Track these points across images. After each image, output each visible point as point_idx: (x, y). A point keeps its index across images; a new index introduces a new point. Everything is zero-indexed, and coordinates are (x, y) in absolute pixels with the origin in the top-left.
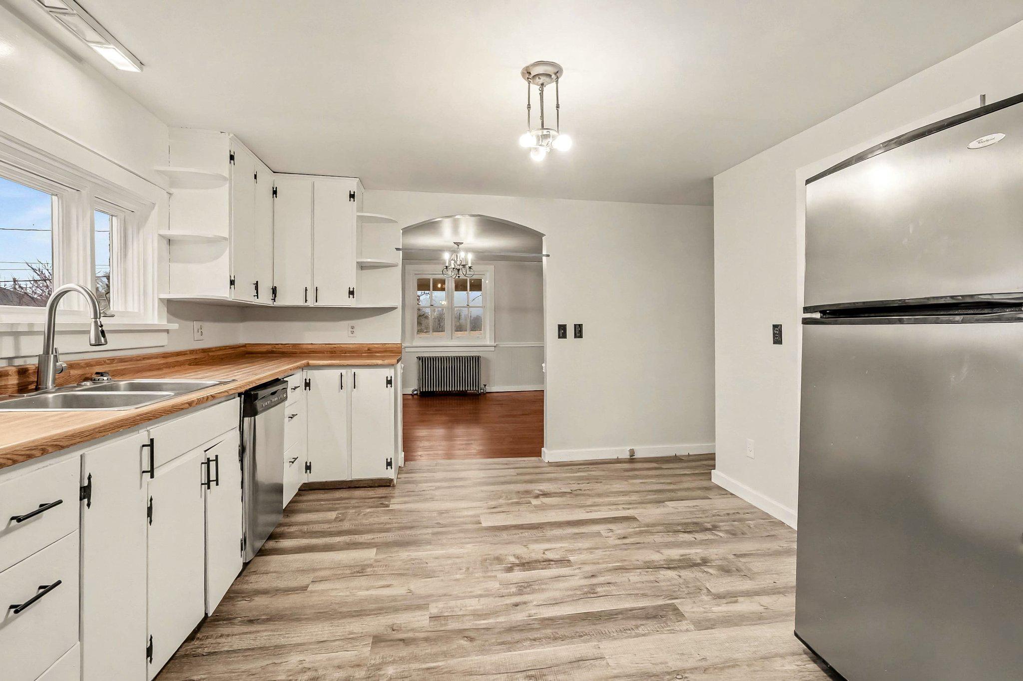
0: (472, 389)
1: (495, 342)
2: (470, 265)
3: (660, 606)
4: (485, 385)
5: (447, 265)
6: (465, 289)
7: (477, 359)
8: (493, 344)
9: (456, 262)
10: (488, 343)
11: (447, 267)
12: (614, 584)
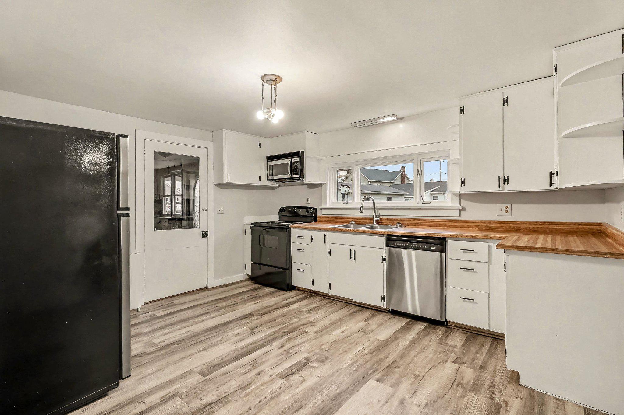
3: (212, 373)
12: (243, 374)
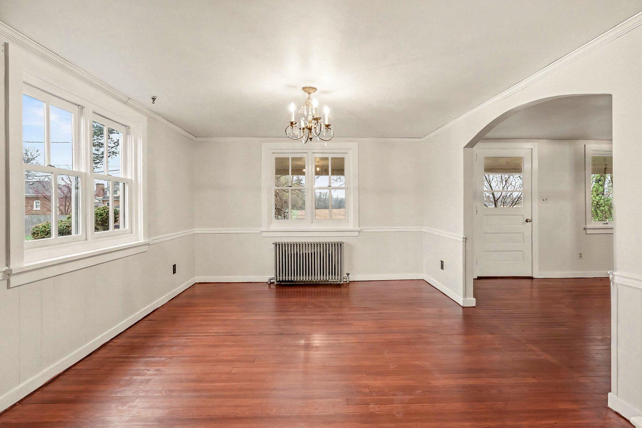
0: (333, 279)
1: (359, 226)
2: (327, 123)
4: (348, 274)
5: (293, 120)
6: (327, 174)
7: (340, 245)
8: (357, 228)
9: (306, 118)
10: (351, 227)
11: (292, 123)
